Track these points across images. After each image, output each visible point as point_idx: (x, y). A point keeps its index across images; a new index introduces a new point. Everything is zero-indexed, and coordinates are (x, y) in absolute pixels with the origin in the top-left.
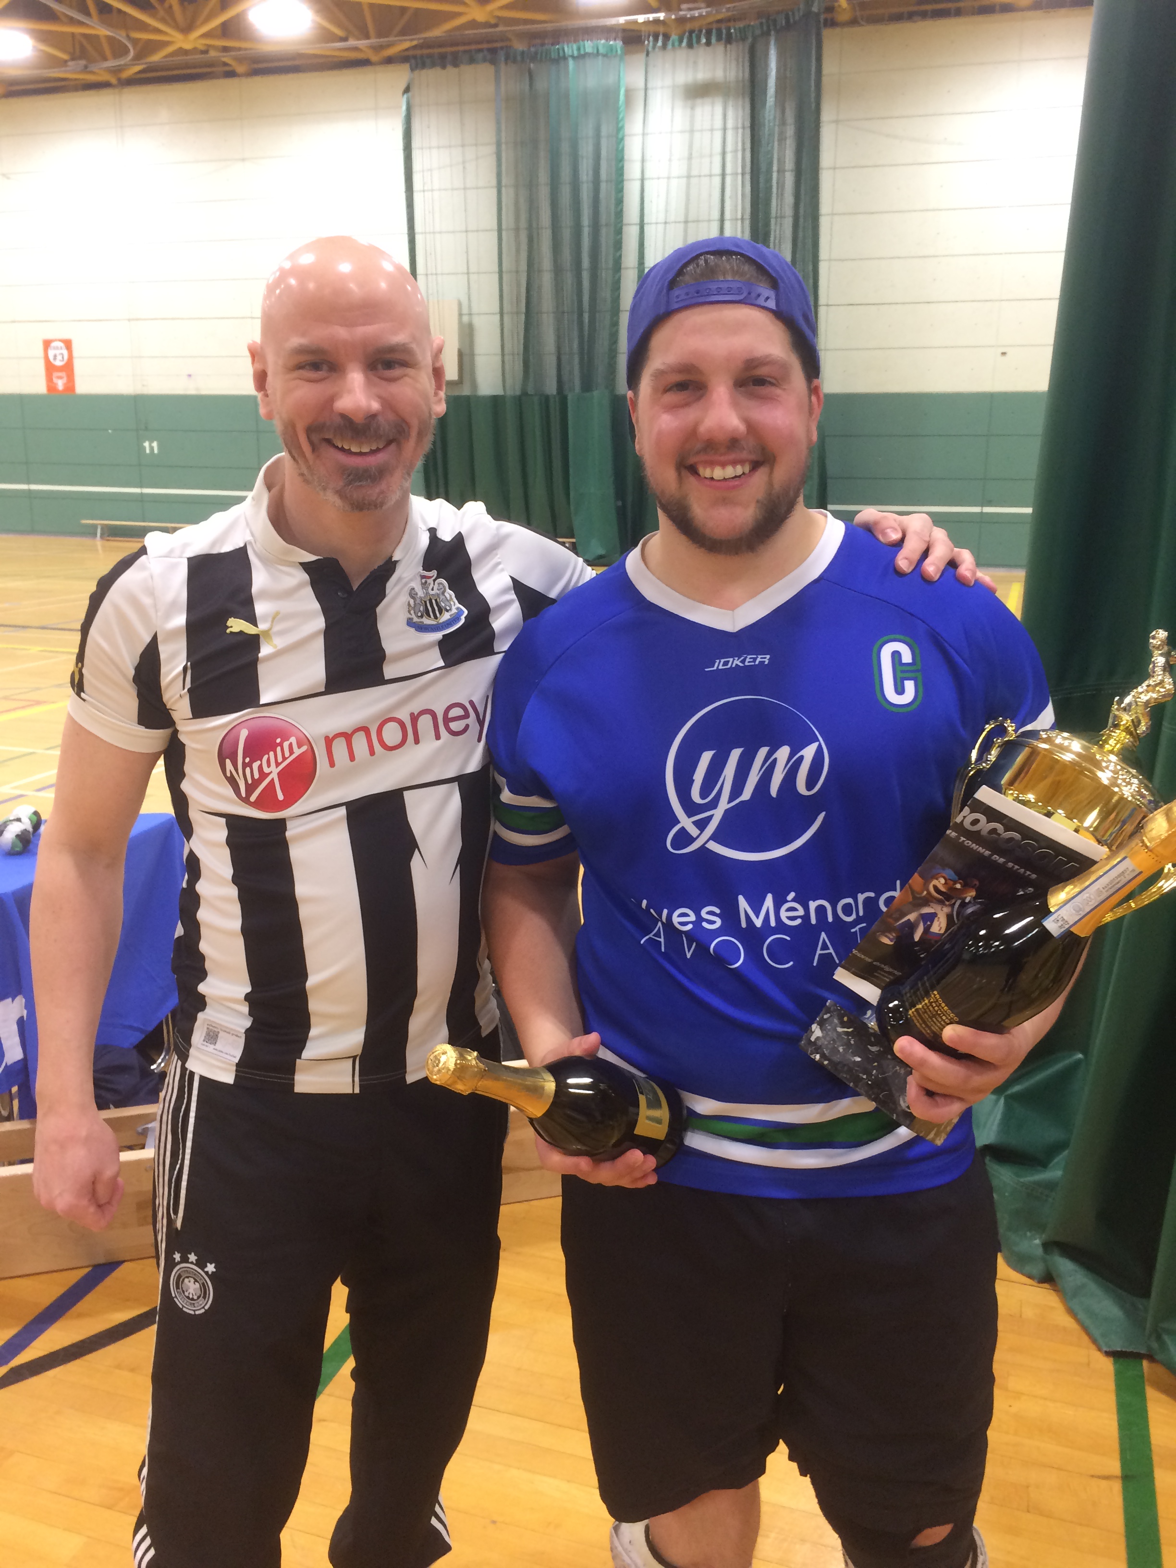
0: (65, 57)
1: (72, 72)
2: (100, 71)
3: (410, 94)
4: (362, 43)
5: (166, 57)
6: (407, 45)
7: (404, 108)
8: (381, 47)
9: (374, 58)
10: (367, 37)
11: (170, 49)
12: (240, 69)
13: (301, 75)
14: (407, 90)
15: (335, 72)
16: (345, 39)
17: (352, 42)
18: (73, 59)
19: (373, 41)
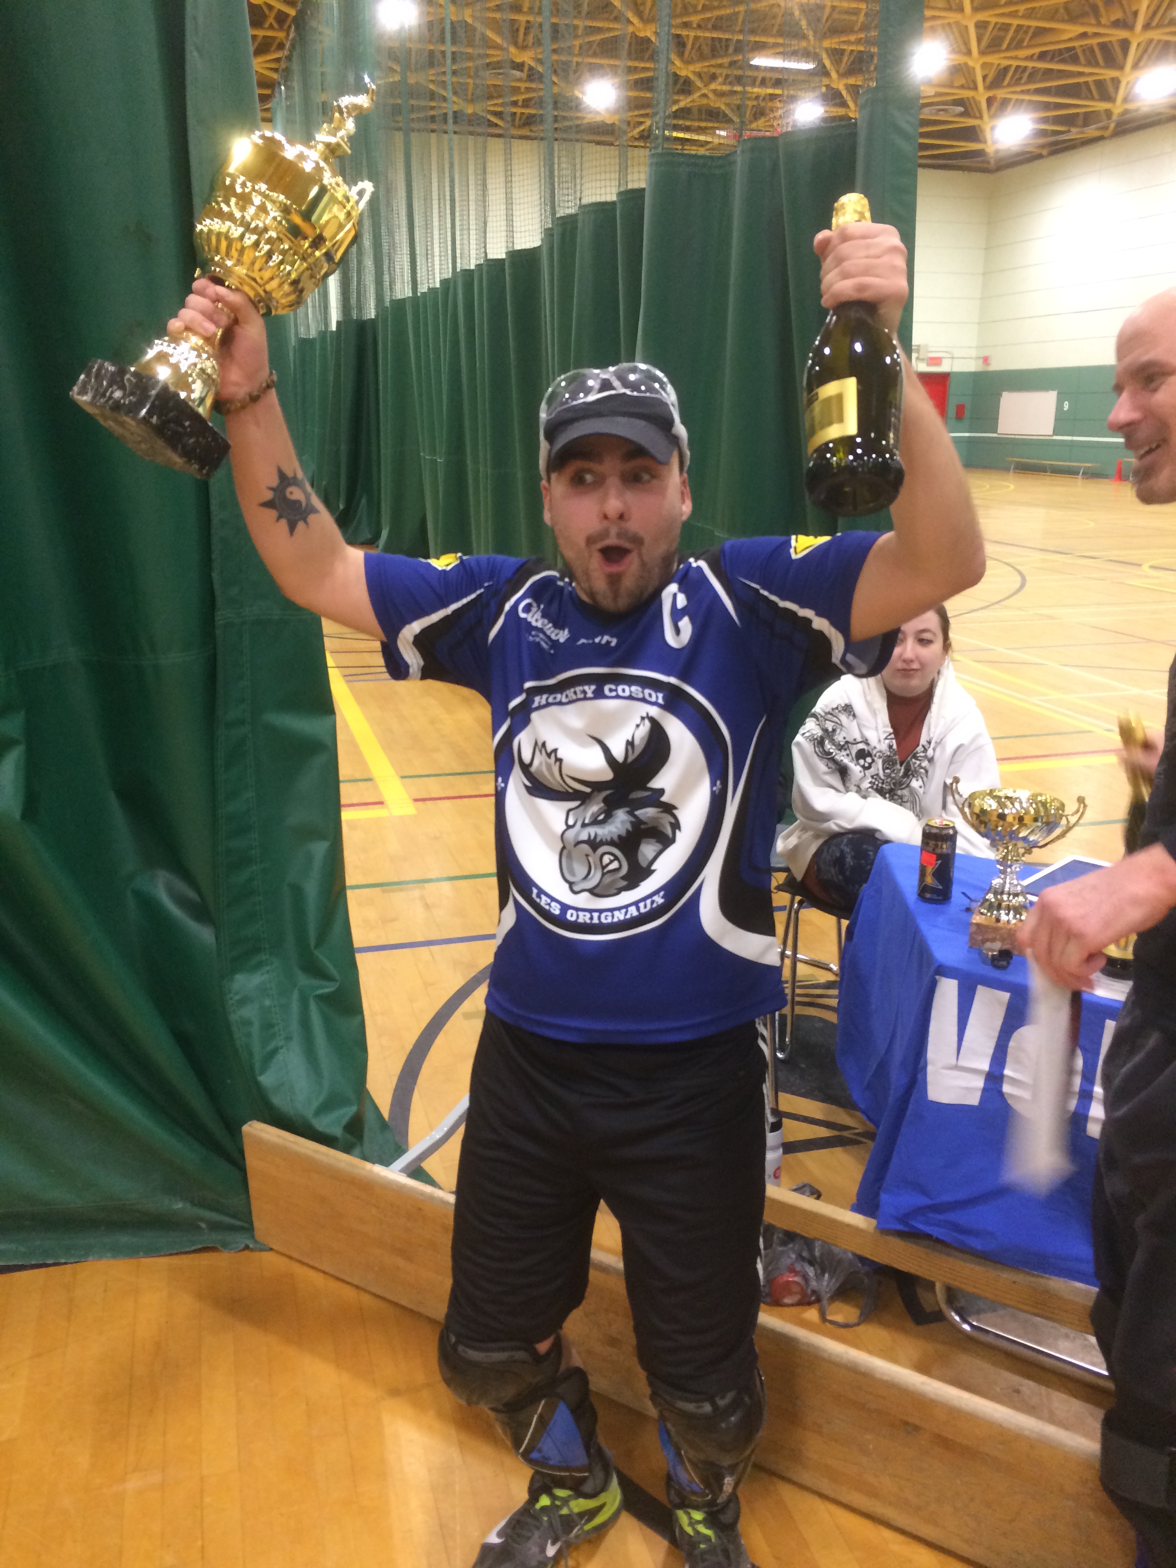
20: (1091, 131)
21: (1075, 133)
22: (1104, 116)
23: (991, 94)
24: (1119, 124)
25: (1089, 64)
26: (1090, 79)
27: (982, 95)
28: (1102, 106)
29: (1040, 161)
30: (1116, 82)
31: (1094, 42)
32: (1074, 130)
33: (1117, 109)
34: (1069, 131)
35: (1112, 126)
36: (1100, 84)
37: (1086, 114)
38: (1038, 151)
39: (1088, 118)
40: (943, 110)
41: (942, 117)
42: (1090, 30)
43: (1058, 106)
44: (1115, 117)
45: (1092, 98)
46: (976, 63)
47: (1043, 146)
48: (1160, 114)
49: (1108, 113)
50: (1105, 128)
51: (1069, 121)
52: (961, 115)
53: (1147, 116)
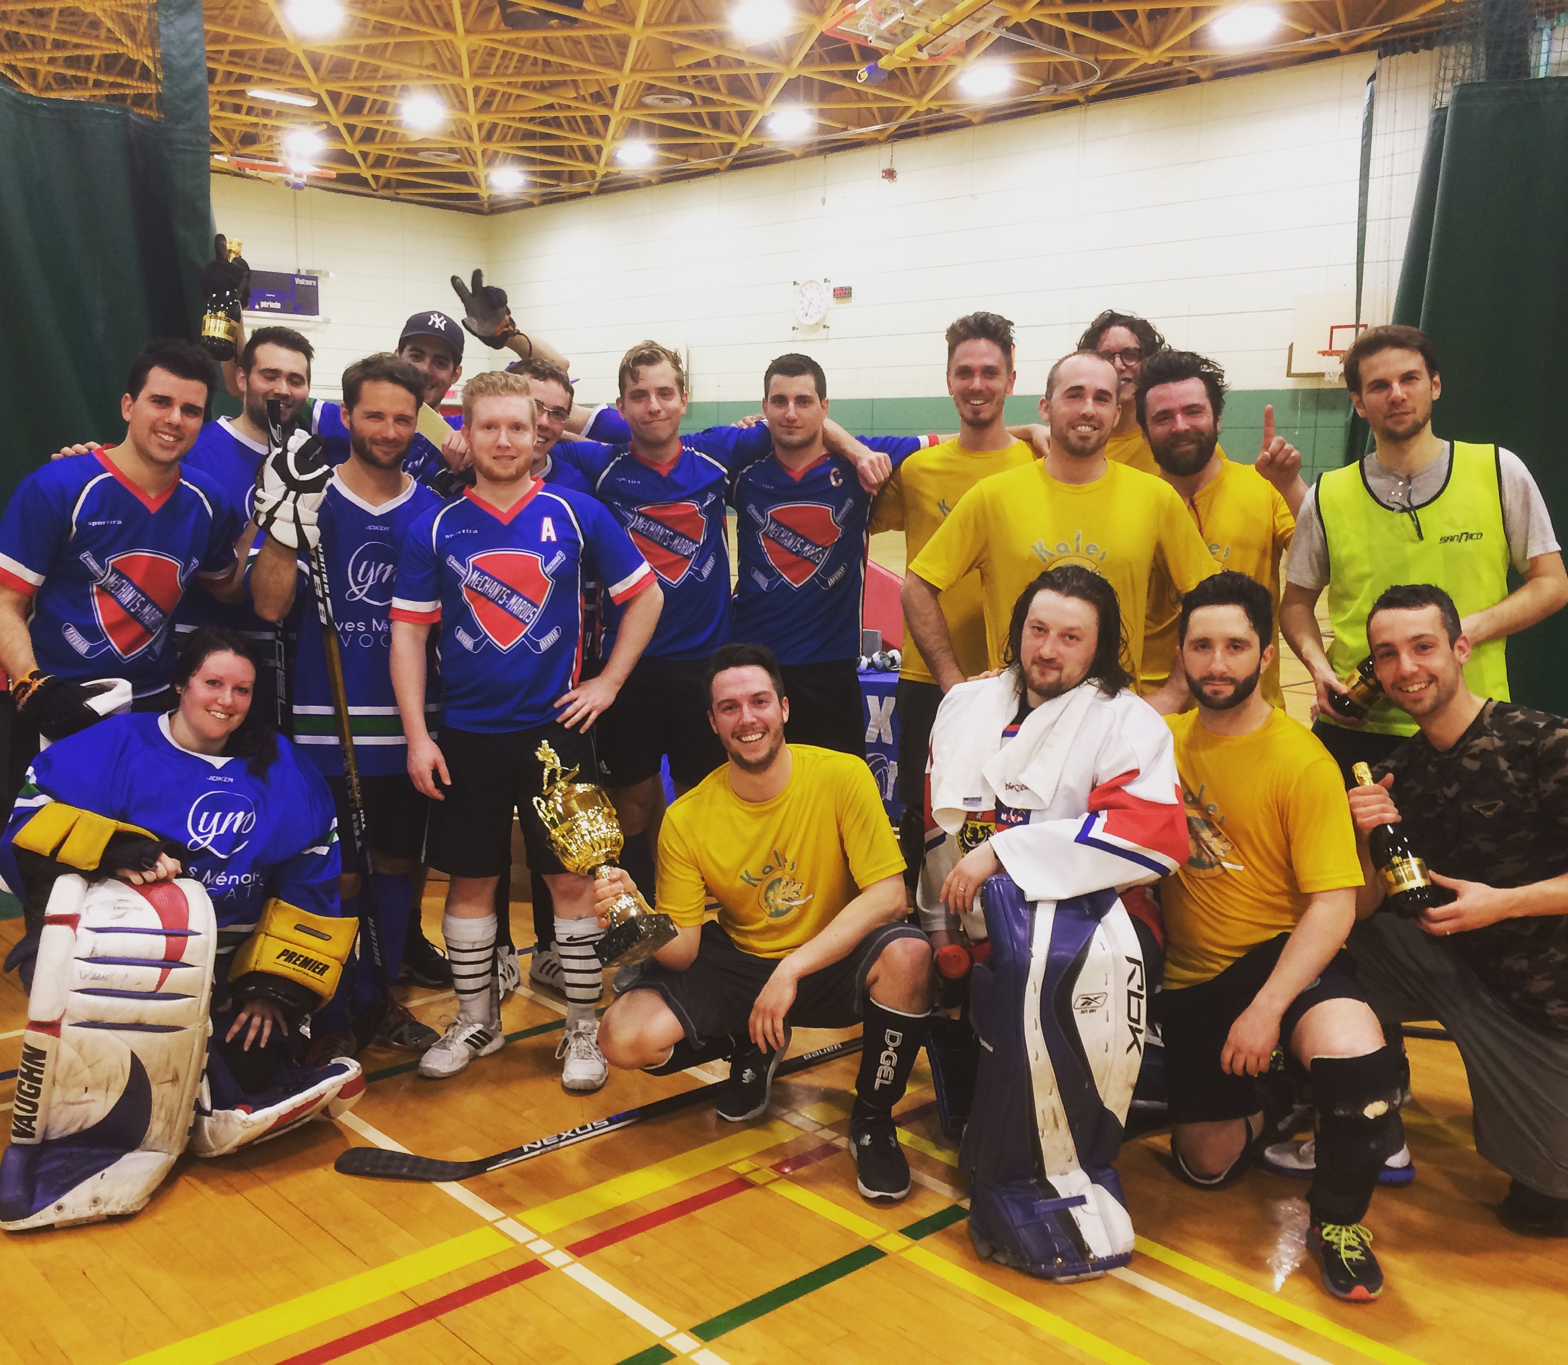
0: (1038, 83)
1: (1045, 95)
2: (1070, 91)
3: (1375, 82)
4: (1334, 36)
5: (1131, 72)
6: (1379, 32)
7: (1367, 96)
8: (1353, 37)
9: (1343, 48)
10: (1338, 29)
11: (1136, 65)
12: (1203, 75)
13: (1265, 73)
14: (1373, 78)
15: (1302, 67)
16: (1313, 35)
17: (1319, 37)
18: (1044, 85)
19: (1345, 33)
20: (578, 187)
21: (564, 187)
22: (588, 175)
23: (485, 146)
24: (602, 184)
25: (573, 131)
26: (575, 144)
27: (477, 147)
28: (587, 167)
29: (531, 209)
30: (599, 149)
31: (578, 114)
32: (563, 185)
33: (601, 170)
34: (558, 185)
35: (596, 185)
36: (583, 149)
37: (570, 171)
38: (529, 200)
39: (573, 177)
40: (438, 156)
41: (439, 161)
42: (573, 104)
43: (543, 162)
44: (598, 178)
45: (577, 159)
46: (473, 119)
47: (534, 196)
48: (637, 178)
49: (593, 174)
50: (590, 186)
51: (557, 176)
52: (459, 161)
53: (626, 180)
